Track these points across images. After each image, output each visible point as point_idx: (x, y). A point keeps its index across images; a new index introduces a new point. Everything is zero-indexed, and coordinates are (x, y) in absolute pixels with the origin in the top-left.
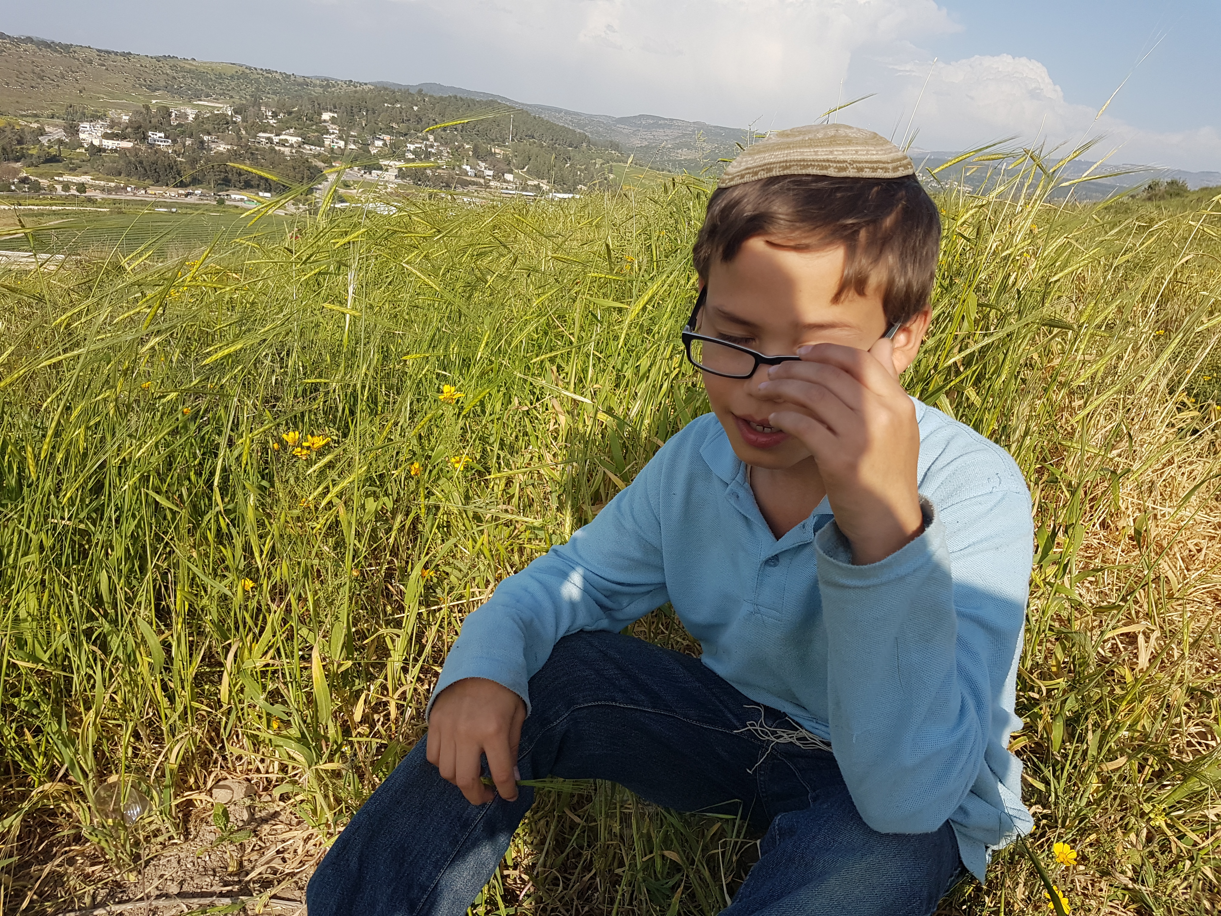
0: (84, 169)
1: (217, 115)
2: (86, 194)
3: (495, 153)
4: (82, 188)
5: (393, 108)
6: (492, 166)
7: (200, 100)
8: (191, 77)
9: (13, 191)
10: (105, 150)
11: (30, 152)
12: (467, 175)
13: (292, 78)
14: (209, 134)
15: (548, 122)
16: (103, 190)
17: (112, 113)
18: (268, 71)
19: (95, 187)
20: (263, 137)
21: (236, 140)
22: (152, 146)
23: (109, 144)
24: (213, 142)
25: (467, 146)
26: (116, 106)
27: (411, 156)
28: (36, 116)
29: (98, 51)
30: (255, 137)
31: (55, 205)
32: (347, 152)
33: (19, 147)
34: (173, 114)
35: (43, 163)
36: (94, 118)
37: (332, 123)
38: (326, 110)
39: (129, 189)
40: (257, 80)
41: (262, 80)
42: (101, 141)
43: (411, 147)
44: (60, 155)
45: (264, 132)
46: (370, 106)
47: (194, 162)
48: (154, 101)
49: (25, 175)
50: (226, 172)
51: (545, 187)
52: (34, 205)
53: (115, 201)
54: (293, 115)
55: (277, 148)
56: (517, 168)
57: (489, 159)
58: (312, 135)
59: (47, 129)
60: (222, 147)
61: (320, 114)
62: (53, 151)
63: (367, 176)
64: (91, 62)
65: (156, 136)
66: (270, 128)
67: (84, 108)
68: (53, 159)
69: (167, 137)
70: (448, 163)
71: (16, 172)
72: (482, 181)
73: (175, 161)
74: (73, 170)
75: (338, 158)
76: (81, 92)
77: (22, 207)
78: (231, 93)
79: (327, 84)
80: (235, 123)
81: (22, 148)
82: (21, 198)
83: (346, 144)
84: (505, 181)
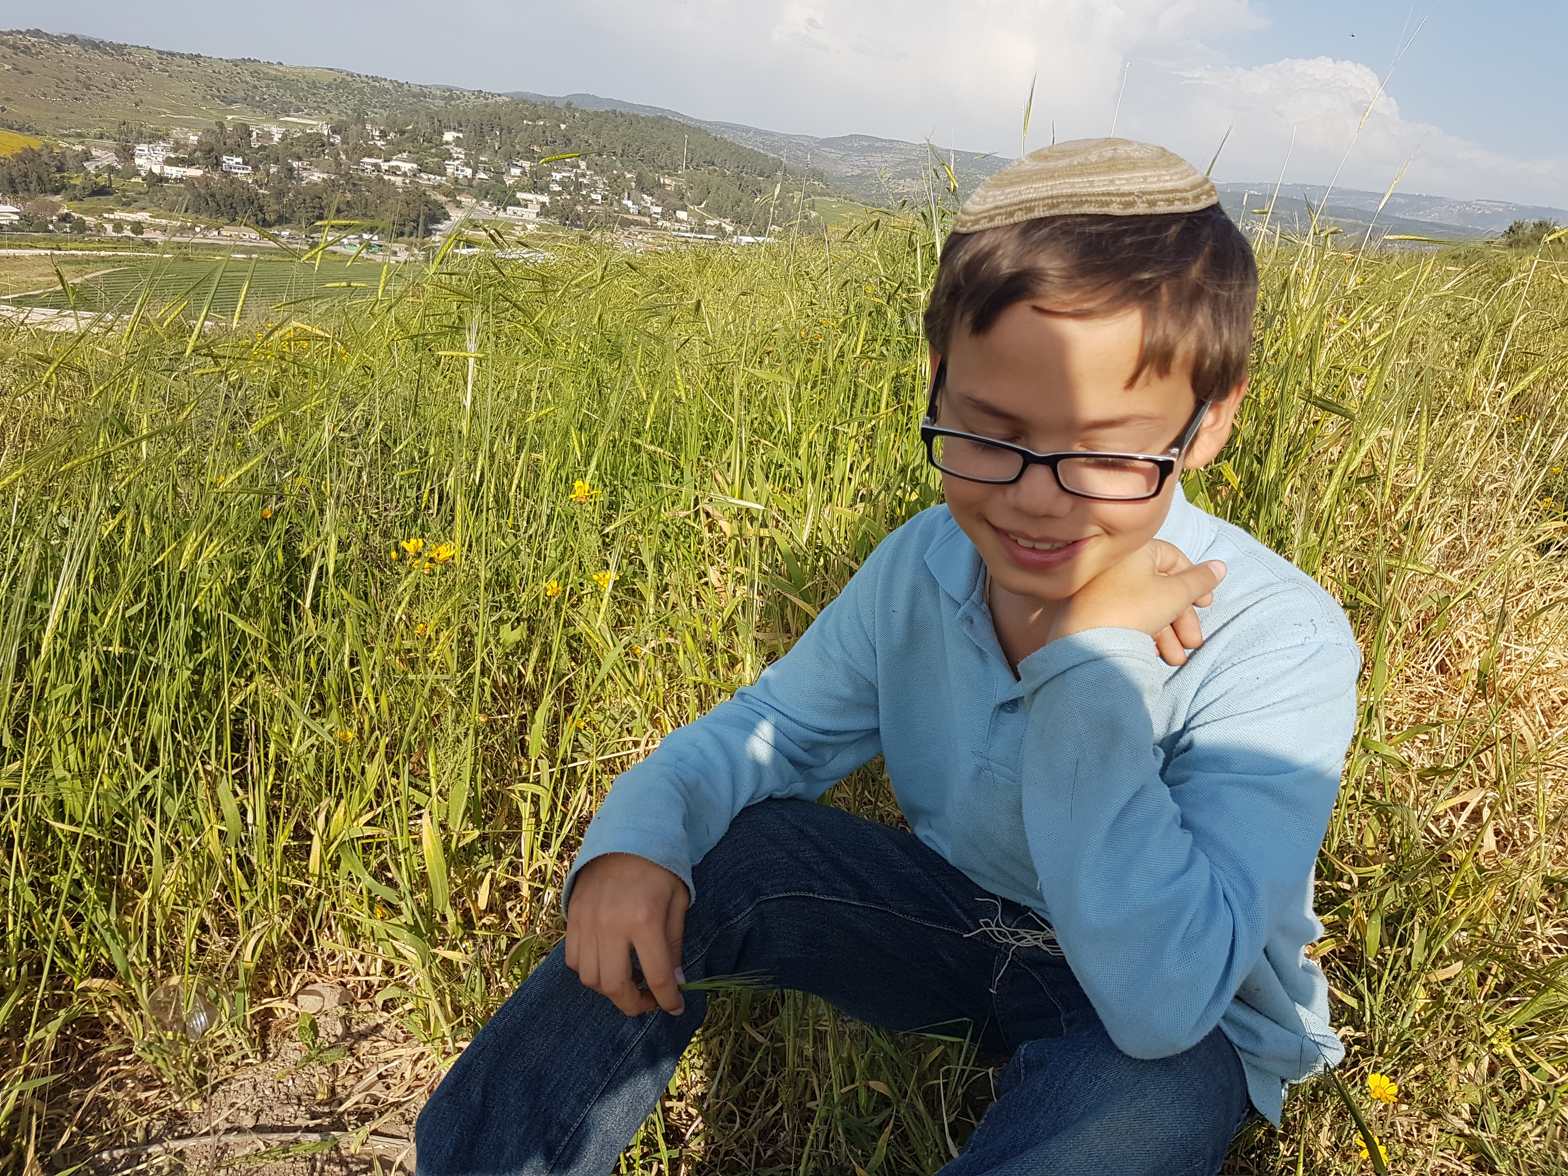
0: (140, 204)
1: (310, 134)
2: (144, 236)
3: (664, 184)
4: (138, 228)
5: (534, 127)
6: (662, 201)
7: (289, 116)
8: (277, 87)
9: (50, 231)
10: (167, 180)
11: (72, 182)
12: (629, 213)
13: (406, 87)
14: (300, 159)
15: (732, 144)
16: (164, 230)
17: (176, 132)
18: (375, 79)
19: (155, 227)
20: (368, 164)
21: (334, 167)
22: (227, 174)
23: (173, 171)
24: (305, 169)
25: (629, 176)
26: (182, 124)
27: (556, 188)
28: (80, 135)
29: (160, 52)
30: (358, 163)
31: (104, 249)
32: (475, 183)
33: (58, 176)
34: (254, 134)
35: (89, 196)
36: (154, 138)
37: (457, 146)
38: (449, 128)
39: (198, 229)
40: (361, 91)
41: (367, 90)
42: (162, 168)
43: (557, 176)
44: (110, 186)
45: (370, 156)
46: (505, 123)
47: (280, 194)
48: (230, 117)
49: (66, 211)
50: (321, 208)
51: (729, 229)
52: (76, 249)
53: (179, 245)
54: (406, 135)
55: (386, 177)
56: (692, 204)
57: (657, 193)
58: (431, 161)
59: (94, 153)
60: (317, 176)
61: (441, 134)
62: (102, 181)
63: (501, 214)
64: (150, 67)
65: (232, 161)
66: (377, 152)
67: (141, 125)
68: (101, 191)
69: (246, 163)
70: (604, 198)
71: (55, 207)
72: (647, 220)
73: (257, 194)
74: (127, 205)
75: (463, 190)
76: (137, 105)
77: (62, 252)
78: (327, 107)
79: (450, 95)
80: (333, 144)
81: (63, 177)
82: (61, 241)
83: (475, 172)
84: (678, 221)
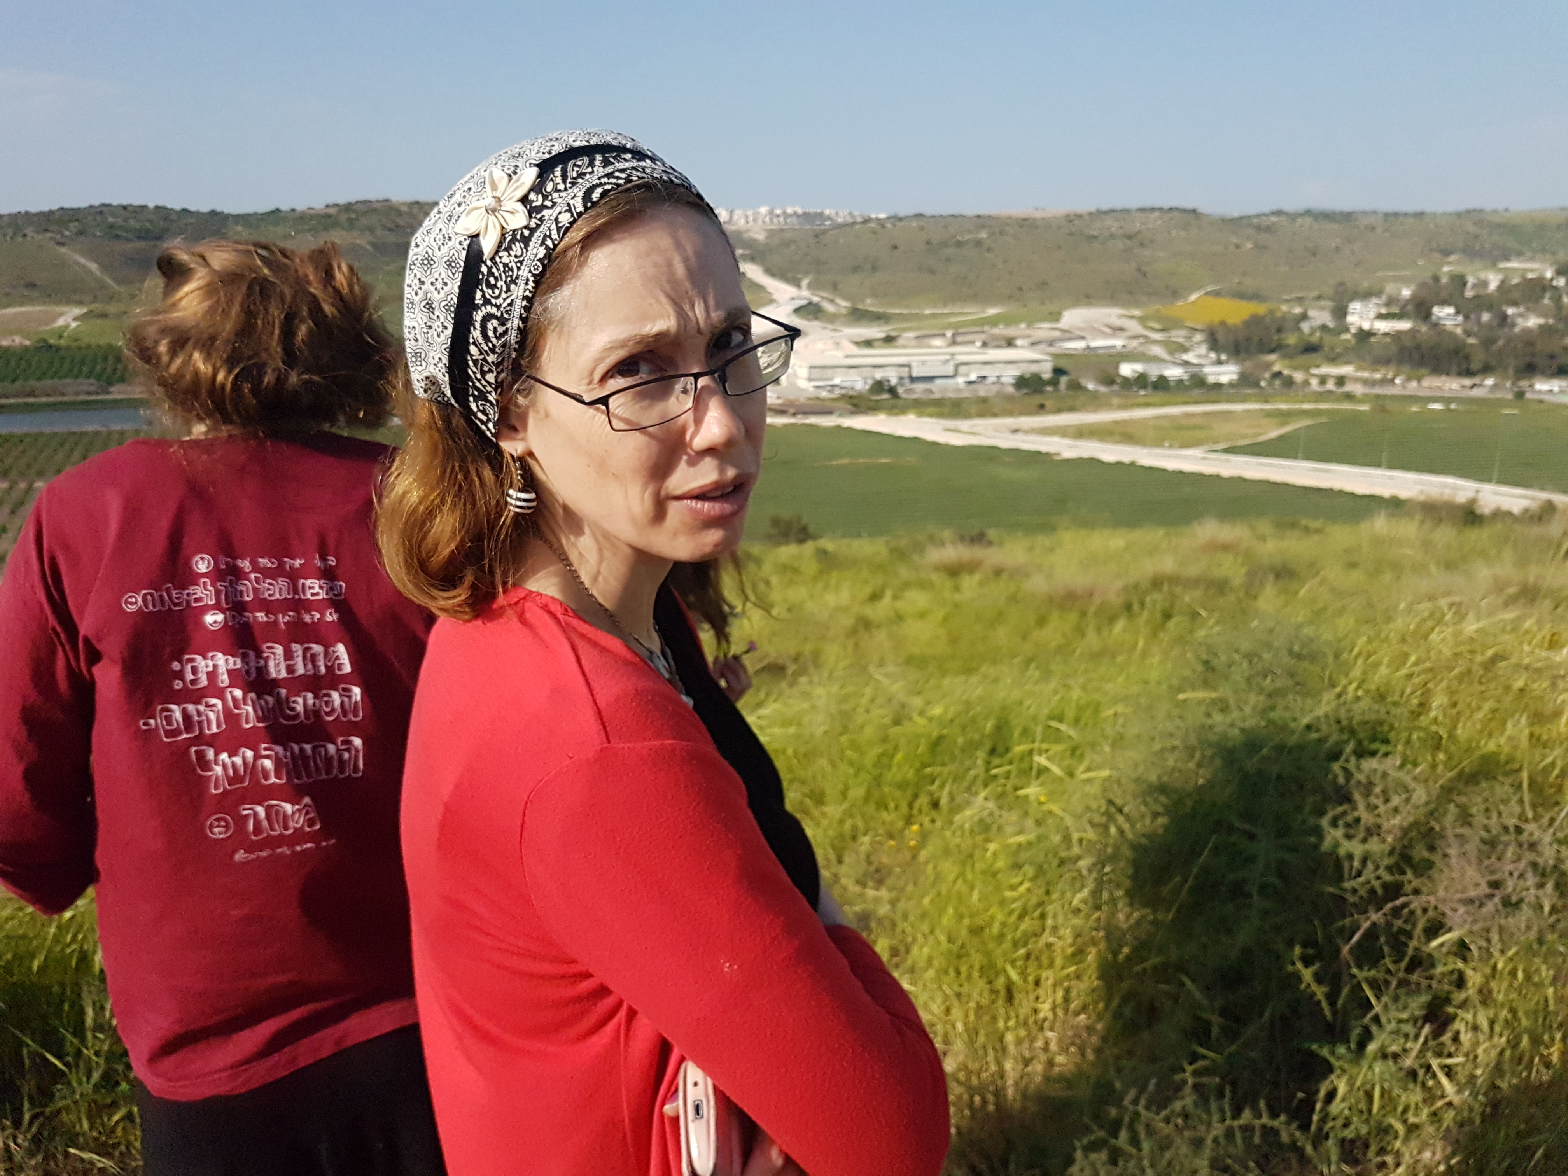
0: (1347, 358)
1: (1531, 279)
2: (1345, 389)
4: (1341, 381)
7: (1509, 262)
8: (1500, 233)
9: (1262, 387)
10: (1374, 334)
11: (1287, 341)
14: (1515, 304)
16: (1365, 382)
17: (1390, 288)
19: (1357, 379)
21: (1553, 311)
22: (1436, 325)
23: (1382, 326)
24: (1521, 315)
26: (1397, 279)
28: (1300, 299)
29: (1385, 214)
31: (1307, 402)
33: (1276, 337)
34: (1470, 283)
35: (1301, 353)
36: (1368, 295)
39: (1398, 381)
42: (1372, 324)
44: (1320, 344)
47: (1488, 342)
48: (1446, 269)
49: (1278, 369)
50: (1533, 355)
53: (1378, 397)
59: (1311, 313)
60: (1533, 322)
62: (1314, 339)
65: (1444, 313)
67: (1357, 284)
68: (1311, 349)
69: (1457, 313)
71: (1269, 365)
73: (1465, 344)
74: (1333, 360)
77: (1268, 407)
78: (1553, 248)
80: (1555, 287)
81: (1280, 338)
